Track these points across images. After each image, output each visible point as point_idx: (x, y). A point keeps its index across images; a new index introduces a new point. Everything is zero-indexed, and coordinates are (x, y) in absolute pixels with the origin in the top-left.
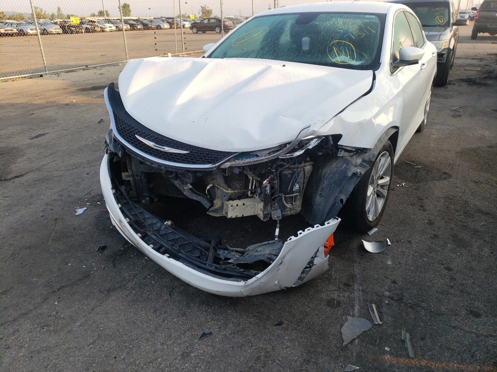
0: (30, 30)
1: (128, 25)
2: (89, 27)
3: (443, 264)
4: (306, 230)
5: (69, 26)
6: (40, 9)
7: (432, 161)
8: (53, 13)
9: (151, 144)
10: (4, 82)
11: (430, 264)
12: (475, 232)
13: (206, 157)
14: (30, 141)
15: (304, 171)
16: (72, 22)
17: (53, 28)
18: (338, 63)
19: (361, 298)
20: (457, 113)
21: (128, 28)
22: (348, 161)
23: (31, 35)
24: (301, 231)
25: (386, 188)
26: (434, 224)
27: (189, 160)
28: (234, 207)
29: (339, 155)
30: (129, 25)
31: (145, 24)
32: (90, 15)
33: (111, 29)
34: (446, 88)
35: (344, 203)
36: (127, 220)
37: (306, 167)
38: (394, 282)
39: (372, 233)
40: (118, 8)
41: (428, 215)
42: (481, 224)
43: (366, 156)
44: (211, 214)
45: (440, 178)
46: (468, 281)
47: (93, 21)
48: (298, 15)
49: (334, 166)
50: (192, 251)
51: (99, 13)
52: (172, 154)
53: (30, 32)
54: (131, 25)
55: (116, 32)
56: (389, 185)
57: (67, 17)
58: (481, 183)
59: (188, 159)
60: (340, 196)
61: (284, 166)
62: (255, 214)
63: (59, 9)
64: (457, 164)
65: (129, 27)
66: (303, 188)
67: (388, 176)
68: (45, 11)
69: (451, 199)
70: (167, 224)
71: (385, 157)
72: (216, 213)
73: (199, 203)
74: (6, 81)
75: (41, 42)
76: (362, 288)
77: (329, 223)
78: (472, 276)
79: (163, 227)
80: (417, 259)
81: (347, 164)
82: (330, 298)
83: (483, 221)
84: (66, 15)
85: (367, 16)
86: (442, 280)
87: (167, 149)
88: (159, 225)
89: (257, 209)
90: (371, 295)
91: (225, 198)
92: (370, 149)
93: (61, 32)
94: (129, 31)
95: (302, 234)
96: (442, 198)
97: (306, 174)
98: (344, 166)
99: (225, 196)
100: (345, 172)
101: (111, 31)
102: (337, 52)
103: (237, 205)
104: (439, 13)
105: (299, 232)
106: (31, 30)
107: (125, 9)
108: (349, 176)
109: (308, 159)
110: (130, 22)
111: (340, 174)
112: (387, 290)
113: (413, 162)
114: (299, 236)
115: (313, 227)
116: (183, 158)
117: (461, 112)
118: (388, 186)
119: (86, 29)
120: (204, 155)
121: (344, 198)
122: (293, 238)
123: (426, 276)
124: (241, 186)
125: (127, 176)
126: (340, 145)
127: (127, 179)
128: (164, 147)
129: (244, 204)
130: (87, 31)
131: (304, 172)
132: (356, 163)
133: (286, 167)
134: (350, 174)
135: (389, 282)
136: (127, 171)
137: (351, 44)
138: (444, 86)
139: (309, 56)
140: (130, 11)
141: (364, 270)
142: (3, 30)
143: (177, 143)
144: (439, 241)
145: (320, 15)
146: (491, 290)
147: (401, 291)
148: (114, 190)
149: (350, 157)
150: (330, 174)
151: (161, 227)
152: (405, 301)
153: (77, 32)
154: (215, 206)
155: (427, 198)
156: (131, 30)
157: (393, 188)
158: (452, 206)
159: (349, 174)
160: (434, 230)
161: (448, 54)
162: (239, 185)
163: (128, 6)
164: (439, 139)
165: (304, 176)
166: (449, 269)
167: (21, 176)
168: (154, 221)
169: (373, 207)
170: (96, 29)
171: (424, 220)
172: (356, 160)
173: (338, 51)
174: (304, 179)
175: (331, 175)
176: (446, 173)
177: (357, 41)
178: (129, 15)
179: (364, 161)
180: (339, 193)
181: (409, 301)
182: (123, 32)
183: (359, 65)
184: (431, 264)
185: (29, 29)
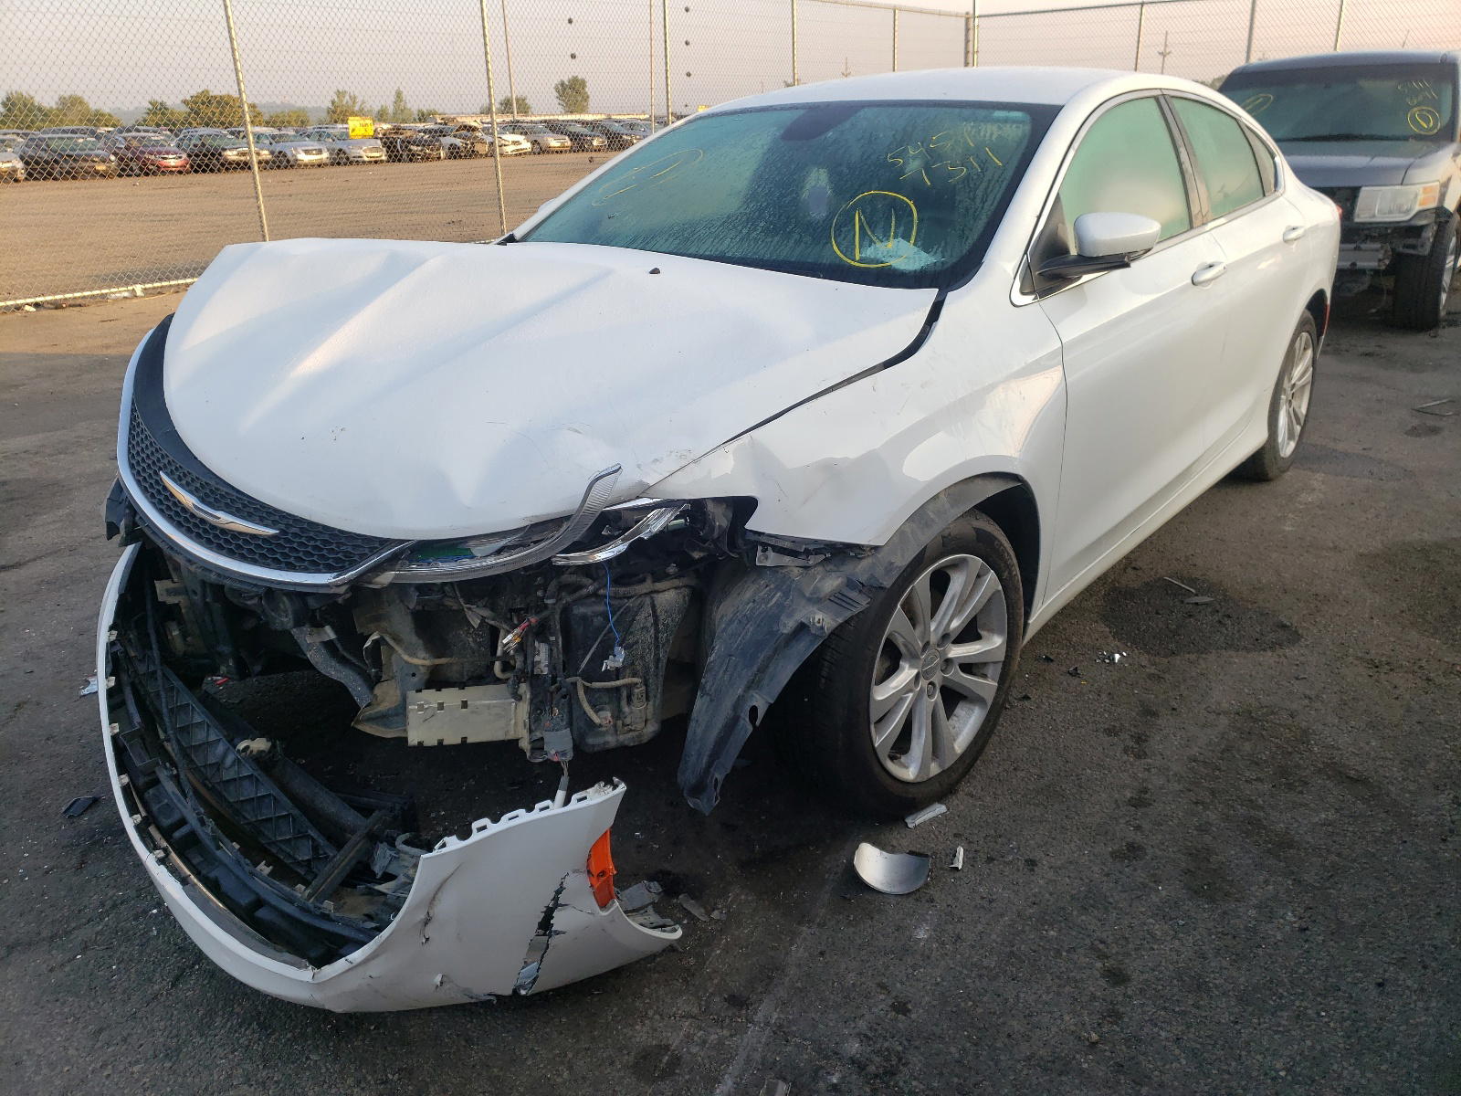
0: (303, 154)
1: (567, 138)
2: (458, 142)
3: (1103, 956)
4: (505, 818)
5: (408, 142)
6: (350, 97)
7: (1260, 582)
8: (382, 106)
9: (188, 499)
10: (154, 295)
11: (1058, 952)
12: (1283, 844)
13: (321, 549)
14: (108, 465)
15: (653, 607)
16: (353, 130)
17: (364, 148)
18: (852, 263)
19: (757, 1056)
20: (1431, 422)
21: (566, 144)
22: (788, 583)
23: (306, 165)
24: (485, 821)
25: (994, 671)
26: (1151, 804)
27: (278, 556)
28: (430, 713)
29: (760, 562)
30: (569, 136)
31: (615, 134)
32: (479, 111)
33: (519, 147)
34: (1435, 337)
35: (758, 723)
36: (113, 728)
37: (661, 595)
38: (901, 1008)
39: (917, 822)
40: (554, 90)
41: (1148, 770)
42: (1317, 819)
43: (861, 570)
44: (367, 728)
45: (1258, 644)
46: (1162, 1029)
47: (470, 127)
48: (802, 112)
49: (748, 595)
50: (293, 843)
51: (501, 104)
52: (237, 535)
53: (304, 158)
54: (574, 137)
55: (532, 157)
56: (1007, 663)
57: (417, 117)
58: (1391, 670)
59: (275, 552)
60: (752, 696)
61: (581, 587)
62: (509, 737)
63: (399, 94)
64: (1341, 597)
65: (568, 143)
66: (658, 660)
67: (1000, 633)
68: (363, 102)
69: (1256, 720)
70: (247, 747)
71: (965, 573)
72: (385, 726)
73: (342, 688)
74: (160, 291)
75: (259, 188)
76: (782, 1016)
77: (585, 798)
78: (1184, 1013)
79: (230, 759)
80: (1027, 928)
81: (786, 594)
82: (654, 1043)
83: (1327, 810)
84: (416, 112)
85: (999, 114)
86: (1071, 1015)
87: (225, 519)
88: (221, 748)
89: (513, 722)
90: (797, 1045)
91: (415, 679)
92: (876, 548)
93: (384, 158)
94: (568, 155)
95: (485, 829)
96: (1225, 713)
97: (661, 618)
98: (774, 600)
99: (414, 675)
100: (774, 618)
101: (520, 154)
102: (861, 227)
103: (441, 706)
104: (1420, 98)
105: (475, 825)
106: (307, 152)
107: (572, 92)
108: (785, 631)
109: (672, 569)
110: (572, 129)
111: (758, 626)
112: (859, 1034)
113: (1192, 581)
114: (476, 837)
115: (530, 809)
116: (263, 548)
117: (1444, 419)
118: (1000, 665)
119: (449, 149)
120: (318, 543)
121: (761, 702)
122: (453, 843)
123: (1022, 995)
124: (480, 644)
125: (169, 592)
126: (751, 531)
127: (171, 600)
128: (219, 514)
129: (465, 705)
130: (454, 153)
131: (654, 611)
132: (816, 590)
133: (584, 592)
134: (788, 625)
135: (882, 1003)
136: (169, 577)
137: (911, 203)
138: (1430, 328)
139: (776, 239)
140: (586, 98)
141: (822, 954)
142: (235, 152)
143: (249, 502)
144: (1135, 870)
145: (861, 113)
146: (1229, 1073)
147: (905, 1043)
148: (115, 633)
149: (801, 570)
150: (731, 621)
151: (225, 756)
152: (901, 1084)
153: (427, 158)
154: (378, 704)
155: (1174, 709)
156: (572, 150)
157: (1076, 669)
158: (1247, 747)
159: (785, 625)
160: (1138, 828)
161: (1439, 226)
162: (475, 641)
163: (583, 83)
164: (1323, 508)
165: (656, 623)
166: (1116, 977)
167: (18, 565)
168: (212, 738)
169: (924, 734)
170: (478, 147)
171: (1124, 787)
172: (822, 578)
173: (867, 228)
174: (657, 631)
175: (735, 625)
176: (1284, 626)
177: (934, 191)
178: (583, 110)
179: (850, 584)
180: (748, 688)
181: (914, 1083)
182: (496, 160)
183: (915, 271)
184: (1064, 954)
185: (300, 150)
